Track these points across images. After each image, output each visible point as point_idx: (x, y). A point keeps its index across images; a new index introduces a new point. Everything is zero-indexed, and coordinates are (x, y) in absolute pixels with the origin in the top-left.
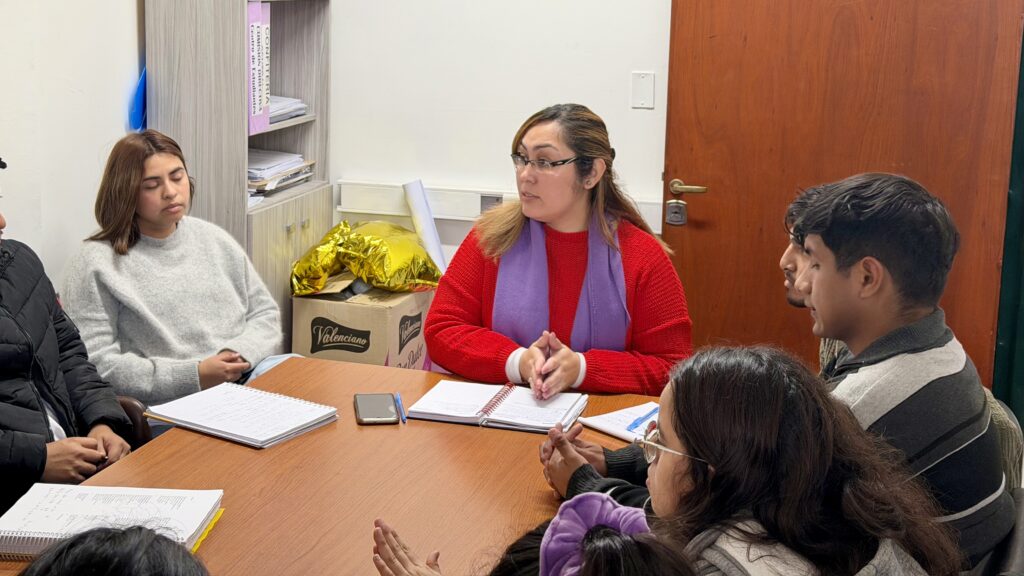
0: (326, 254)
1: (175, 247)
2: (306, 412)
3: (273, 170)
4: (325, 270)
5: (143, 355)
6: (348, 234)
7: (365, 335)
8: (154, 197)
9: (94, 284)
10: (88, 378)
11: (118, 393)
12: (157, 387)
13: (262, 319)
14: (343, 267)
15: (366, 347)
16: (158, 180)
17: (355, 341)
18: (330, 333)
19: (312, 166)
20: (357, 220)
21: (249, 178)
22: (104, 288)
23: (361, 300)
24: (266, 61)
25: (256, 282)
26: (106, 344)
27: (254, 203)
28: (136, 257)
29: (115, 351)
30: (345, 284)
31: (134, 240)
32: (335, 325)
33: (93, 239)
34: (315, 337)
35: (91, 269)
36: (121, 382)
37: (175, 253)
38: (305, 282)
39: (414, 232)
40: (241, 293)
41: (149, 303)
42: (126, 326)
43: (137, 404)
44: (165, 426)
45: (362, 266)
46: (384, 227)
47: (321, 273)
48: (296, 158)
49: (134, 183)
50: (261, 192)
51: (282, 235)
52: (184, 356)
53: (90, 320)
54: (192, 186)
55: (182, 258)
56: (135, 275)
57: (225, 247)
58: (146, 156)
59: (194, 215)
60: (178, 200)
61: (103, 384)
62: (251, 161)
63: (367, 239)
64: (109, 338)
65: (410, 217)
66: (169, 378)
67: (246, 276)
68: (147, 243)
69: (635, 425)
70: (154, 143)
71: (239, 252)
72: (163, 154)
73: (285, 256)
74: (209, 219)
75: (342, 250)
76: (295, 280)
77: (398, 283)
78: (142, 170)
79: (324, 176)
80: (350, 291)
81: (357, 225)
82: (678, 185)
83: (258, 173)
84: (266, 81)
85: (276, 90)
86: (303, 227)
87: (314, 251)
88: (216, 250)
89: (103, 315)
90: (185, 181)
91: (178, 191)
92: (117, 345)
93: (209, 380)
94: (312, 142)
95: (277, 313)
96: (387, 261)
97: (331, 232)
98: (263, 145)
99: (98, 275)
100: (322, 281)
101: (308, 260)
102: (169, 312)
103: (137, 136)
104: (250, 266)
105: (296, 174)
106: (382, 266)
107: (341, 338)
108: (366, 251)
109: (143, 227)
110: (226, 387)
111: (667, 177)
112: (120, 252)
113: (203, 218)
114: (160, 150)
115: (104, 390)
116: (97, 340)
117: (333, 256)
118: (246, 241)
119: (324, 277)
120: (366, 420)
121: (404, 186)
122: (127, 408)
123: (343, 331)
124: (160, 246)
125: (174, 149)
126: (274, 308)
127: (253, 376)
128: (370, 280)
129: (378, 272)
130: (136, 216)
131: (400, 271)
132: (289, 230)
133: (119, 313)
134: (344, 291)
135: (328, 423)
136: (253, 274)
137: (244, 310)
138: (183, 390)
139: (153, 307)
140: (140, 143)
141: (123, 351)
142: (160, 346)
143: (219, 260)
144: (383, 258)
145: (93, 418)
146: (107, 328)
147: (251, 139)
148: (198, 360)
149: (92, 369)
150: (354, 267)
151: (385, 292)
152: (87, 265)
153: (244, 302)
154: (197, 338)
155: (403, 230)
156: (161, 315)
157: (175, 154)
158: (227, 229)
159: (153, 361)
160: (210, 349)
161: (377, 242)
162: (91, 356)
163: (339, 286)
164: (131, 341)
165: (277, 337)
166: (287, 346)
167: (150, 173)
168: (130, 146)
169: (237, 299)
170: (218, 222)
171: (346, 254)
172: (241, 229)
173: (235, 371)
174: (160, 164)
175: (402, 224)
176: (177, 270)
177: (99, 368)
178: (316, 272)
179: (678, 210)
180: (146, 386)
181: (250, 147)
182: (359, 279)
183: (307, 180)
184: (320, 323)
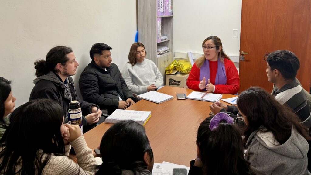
0: (172, 66)
1: (143, 64)
2: (167, 97)
3: (162, 50)
4: (172, 69)
5: (137, 85)
6: (176, 62)
7: (180, 82)
8: (139, 55)
9: (128, 71)
10: (127, 89)
11: (132, 92)
12: (139, 91)
13: (159, 79)
14: (175, 69)
15: (180, 84)
16: (139, 52)
17: (178, 83)
18: (173, 82)
19: (169, 49)
20: (178, 60)
21: (157, 51)
22: (130, 72)
23: (179, 75)
24: (160, 29)
25: (158, 71)
26: (130, 83)
27: (158, 56)
28: (136, 66)
29: (132, 84)
30: (176, 72)
31: (135, 63)
32: (174, 80)
33: (128, 63)
34: (170, 82)
35: (128, 68)
36: (133, 90)
37: (143, 66)
38: (168, 72)
39: (189, 62)
40: (155, 74)
41: (138, 75)
42: (134, 80)
43: (136, 94)
44: (141, 99)
45: (179, 68)
46: (183, 61)
47: (171, 70)
48: (167, 47)
49: (135, 52)
50: (160, 54)
51: (164, 62)
52: (144, 86)
53: (127, 78)
54: (146, 53)
55: (144, 66)
56: (136, 70)
57: (153, 65)
58: (137, 47)
59: (147, 58)
60: (143, 55)
61: (130, 91)
62: (158, 48)
63: (180, 63)
64: (131, 82)
65: (188, 59)
66: (142, 90)
67: (157, 70)
68: (138, 64)
69: (233, 101)
70: (139, 45)
71: (155, 65)
72: (140, 47)
73: (164, 66)
74: (150, 59)
75: (175, 65)
76: (166, 71)
77: (186, 72)
78: (137, 50)
79: (172, 51)
80: (177, 73)
81: (178, 61)
82: (243, 53)
83: (159, 50)
84: (160, 33)
85: (162, 34)
86: (168, 61)
87: (170, 66)
88: (151, 65)
89: (130, 77)
90: (145, 52)
91: (143, 54)
92: (132, 83)
93: (149, 90)
94: (169, 44)
95: (162, 78)
96: (184, 68)
97: (173, 62)
98: (160, 45)
99: (129, 70)
100: (171, 71)
101: (168, 67)
102: (142, 77)
103: (136, 43)
104: (157, 68)
105: (166, 51)
106: (183, 68)
107: (175, 83)
108: (180, 66)
109: (137, 61)
110: (152, 92)
111: (240, 51)
112: (133, 65)
113: (148, 59)
114: (140, 46)
115: (130, 92)
116: (128, 82)
117: (173, 66)
118: (157, 64)
119: (172, 71)
120: (179, 99)
121: (187, 53)
122: (134, 95)
123: (175, 81)
124: (140, 64)
125: (143, 46)
126: (162, 77)
127: (158, 90)
128: (180, 71)
129: (182, 70)
130: (136, 59)
131: (186, 70)
132: (165, 61)
133: (133, 77)
134: (176, 73)
135: (171, 99)
136: (158, 70)
137: (156, 77)
138: (144, 92)
139: (139, 76)
140: (136, 44)
141: (133, 84)
142: (140, 83)
143: (152, 67)
144: (183, 67)
145: (128, 97)
146: (130, 80)
147: (158, 44)
148: (147, 86)
149: (127, 88)
150: (177, 69)
151: (183, 74)
152: (127, 68)
153: (156, 75)
154: (147, 82)
155: (187, 62)
156: (140, 77)
157: (143, 47)
158: (153, 61)
159: (139, 87)
160: (149, 84)
161: (182, 64)
162: (127, 85)
163: (174, 72)
164: (135, 83)
165: (162, 82)
166: (165, 84)
167: (138, 50)
168: (134, 45)
169: (155, 75)
170: (151, 60)
171: (176, 66)
172: (156, 61)
173: (154, 89)
174: (140, 49)
175: (187, 60)
176: (143, 69)
177: (129, 88)
178: (170, 70)
179: (243, 58)
180: (137, 91)
181: (157, 45)
182: (178, 71)
183: (168, 52)
184: (171, 80)
